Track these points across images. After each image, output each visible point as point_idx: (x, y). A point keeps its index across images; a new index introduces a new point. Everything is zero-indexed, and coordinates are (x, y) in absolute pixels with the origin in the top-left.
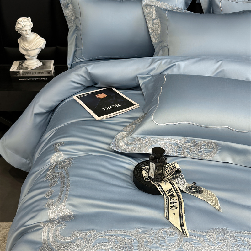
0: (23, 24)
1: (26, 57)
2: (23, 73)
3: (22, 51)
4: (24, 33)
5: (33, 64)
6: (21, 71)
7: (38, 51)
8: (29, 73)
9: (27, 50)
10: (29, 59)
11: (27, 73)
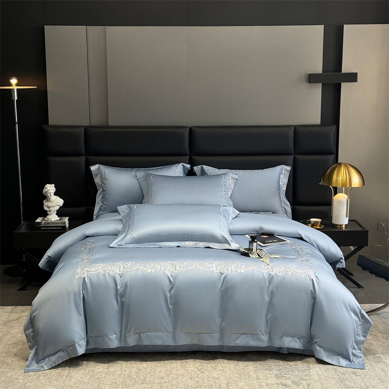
0: (48, 188)
1: (48, 213)
2: (44, 224)
3: (46, 208)
4: (49, 194)
5: (53, 218)
6: (43, 222)
7: (57, 208)
8: (49, 223)
9: (49, 207)
10: (50, 214)
11: (47, 224)
